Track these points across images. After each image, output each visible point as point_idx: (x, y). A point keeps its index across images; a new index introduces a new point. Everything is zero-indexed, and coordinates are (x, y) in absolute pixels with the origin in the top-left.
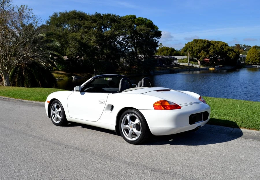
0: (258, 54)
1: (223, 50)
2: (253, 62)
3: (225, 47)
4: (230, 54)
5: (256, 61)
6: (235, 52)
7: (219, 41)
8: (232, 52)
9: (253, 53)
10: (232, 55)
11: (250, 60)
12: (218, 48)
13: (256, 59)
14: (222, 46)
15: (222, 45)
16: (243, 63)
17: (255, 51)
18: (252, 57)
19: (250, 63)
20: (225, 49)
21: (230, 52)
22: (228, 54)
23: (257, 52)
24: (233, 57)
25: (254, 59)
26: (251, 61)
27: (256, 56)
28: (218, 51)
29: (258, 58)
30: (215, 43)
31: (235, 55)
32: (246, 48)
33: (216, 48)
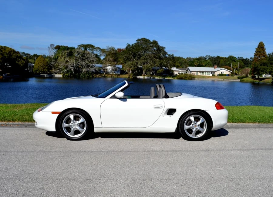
0: (46, 63)
1: (11, 57)
2: (41, 71)
3: (13, 53)
4: (19, 61)
5: (44, 70)
6: (24, 60)
7: (6, 47)
8: (21, 59)
9: (42, 62)
10: (21, 63)
11: (38, 69)
12: (7, 54)
13: (44, 69)
14: (10, 53)
15: (10, 51)
16: (31, 72)
17: (43, 60)
18: (40, 66)
19: (38, 72)
20: (13, 56)
21: (19, 60)
22: (17, 61)
23: (45, 61)
24: (22, 65)
25: (42, 68)
26: (40, 69)
27: (44, 66)
28: (7, 58)
29: (46, 68)
30: (2, 48)
31: (24, 63)
32: (25, 56)
33: (4, 54)
